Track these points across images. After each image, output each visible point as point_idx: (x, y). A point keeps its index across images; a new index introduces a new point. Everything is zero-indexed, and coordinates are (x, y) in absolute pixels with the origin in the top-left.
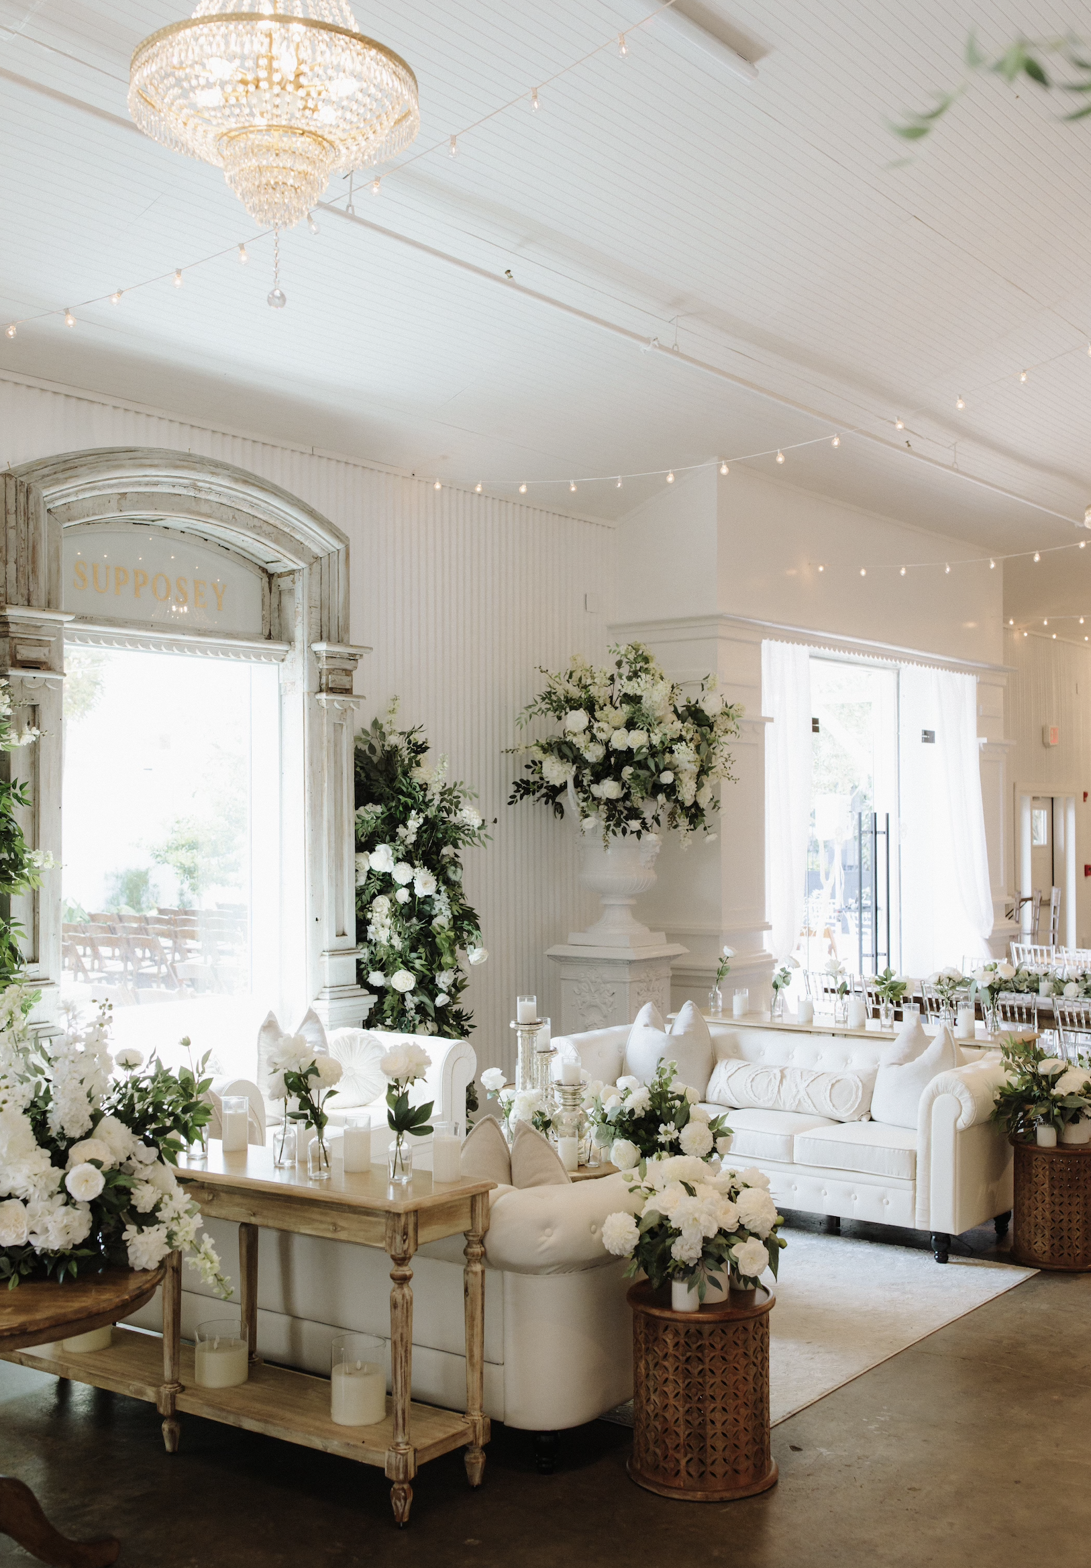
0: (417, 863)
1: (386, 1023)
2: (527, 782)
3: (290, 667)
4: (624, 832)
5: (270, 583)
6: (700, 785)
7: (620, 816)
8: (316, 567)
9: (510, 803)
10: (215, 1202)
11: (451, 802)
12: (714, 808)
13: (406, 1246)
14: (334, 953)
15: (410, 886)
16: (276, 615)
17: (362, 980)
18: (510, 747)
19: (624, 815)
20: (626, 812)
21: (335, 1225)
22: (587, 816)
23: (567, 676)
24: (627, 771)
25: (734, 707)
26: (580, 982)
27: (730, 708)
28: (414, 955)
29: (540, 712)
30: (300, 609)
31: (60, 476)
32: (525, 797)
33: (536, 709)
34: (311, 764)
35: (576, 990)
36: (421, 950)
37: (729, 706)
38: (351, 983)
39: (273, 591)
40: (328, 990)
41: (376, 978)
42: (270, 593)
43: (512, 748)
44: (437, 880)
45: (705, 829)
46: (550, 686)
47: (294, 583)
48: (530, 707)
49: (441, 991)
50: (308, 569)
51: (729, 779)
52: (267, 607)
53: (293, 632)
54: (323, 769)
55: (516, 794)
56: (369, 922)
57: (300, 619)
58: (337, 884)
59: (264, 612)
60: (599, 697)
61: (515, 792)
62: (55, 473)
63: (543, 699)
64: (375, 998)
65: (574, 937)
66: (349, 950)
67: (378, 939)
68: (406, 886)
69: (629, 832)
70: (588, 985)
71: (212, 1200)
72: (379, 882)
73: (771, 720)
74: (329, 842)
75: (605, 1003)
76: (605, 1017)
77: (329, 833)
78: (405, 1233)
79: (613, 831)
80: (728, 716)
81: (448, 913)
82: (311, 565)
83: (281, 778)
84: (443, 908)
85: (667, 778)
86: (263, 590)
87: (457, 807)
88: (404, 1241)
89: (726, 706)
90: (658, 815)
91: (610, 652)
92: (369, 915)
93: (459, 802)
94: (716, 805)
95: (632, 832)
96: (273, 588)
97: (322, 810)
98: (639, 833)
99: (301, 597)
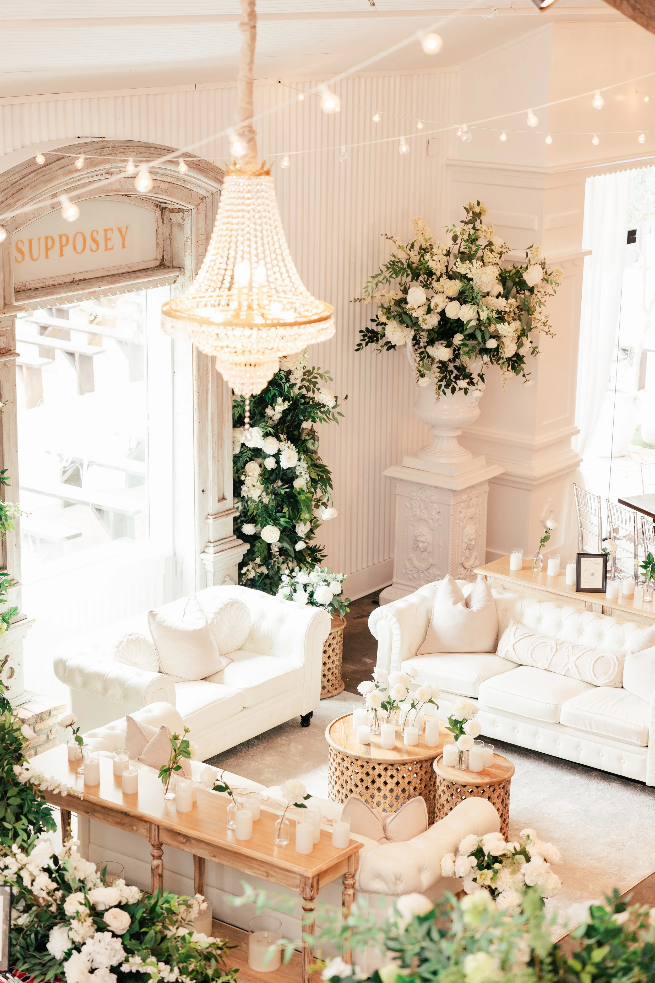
0: (282, 437)
1: (256, 562)
2: (372, 331)
3: (181, 289)
4: (453, 391)
5: (162, 215)
6: (520, 345)
7: (450, 376)
8: (202, 207)
9: (357, 350)
10: (187, 844)
11: (309, 381)
12: (532, 353)
13: (312, 894)
14: (218, 515)
15: (277, 456)
16: (168, 243)
17: (238, 533)
18: (358, 296)
19: (454, 375)
20: (455, 372)
21: (267, 873)
22: (422, 376)
23: (409, 247)
24: (458, 339)
25: (554, 274)
26: (412, 499)
27: (550, 275)
28: (279, 515)
29: (385, 280)
30: (189, 243)
31: (10, 201)
32: (370, 344)
33: (381, 278)
34: (199, 370)
35: (408, 505)
36: (285, 509)
37: (549, 273)
38: (229, 535)
39: (165, 222)
40: (212, 545)
41: (248, 529)
42: (163, 223)
43: (360, 298)
44: (299, 452)
45: (524, 376)
46: (394, 256)
47: (184, 220)
48: (377, 276)
49: (300, 538)
50: (195, 210)
51: (547, 333)
52: (160, 236)
53: (183, 260)
54: (207, 372)
55: (362, 342)
56: (242, 483)
57: (188, 251)
58: (218, 460)
59: (158, 241)
60: (437, 270)
61: (361, 340)
62: (7, 199)
63: (388, 268)
64: (247, 546)
65: (408, 461)
66: (228, 510)
67: (250, 496)
68: (274, 456)
69: (457, 389)
70: (419, 502)
71: (186, 842)
72: (250, 452)
73: (590, 253)
74: (213, 430)
75: (432, 519)
76: (432, 530)
77: (212, 424)
78: (312, 887)
79: (443, 391)
80: (547, 281)
81: (307, 476)
82: (198, 206)
83: (173, 376)
84: (303, 472)
85: (492, 344)
86: (157, 222)
87: (315, 386)
88: (311, 891)
89: (546, 273)
90: (483, 374)
91: (447, 231)
92: (243, 478)
93: (316, 383)
94: (534, 351)
95: (460, 389)
96: (165, 219)
97: (207, 405)
98: (466, 391)
99: (189, 233)
